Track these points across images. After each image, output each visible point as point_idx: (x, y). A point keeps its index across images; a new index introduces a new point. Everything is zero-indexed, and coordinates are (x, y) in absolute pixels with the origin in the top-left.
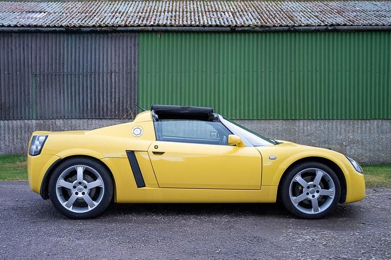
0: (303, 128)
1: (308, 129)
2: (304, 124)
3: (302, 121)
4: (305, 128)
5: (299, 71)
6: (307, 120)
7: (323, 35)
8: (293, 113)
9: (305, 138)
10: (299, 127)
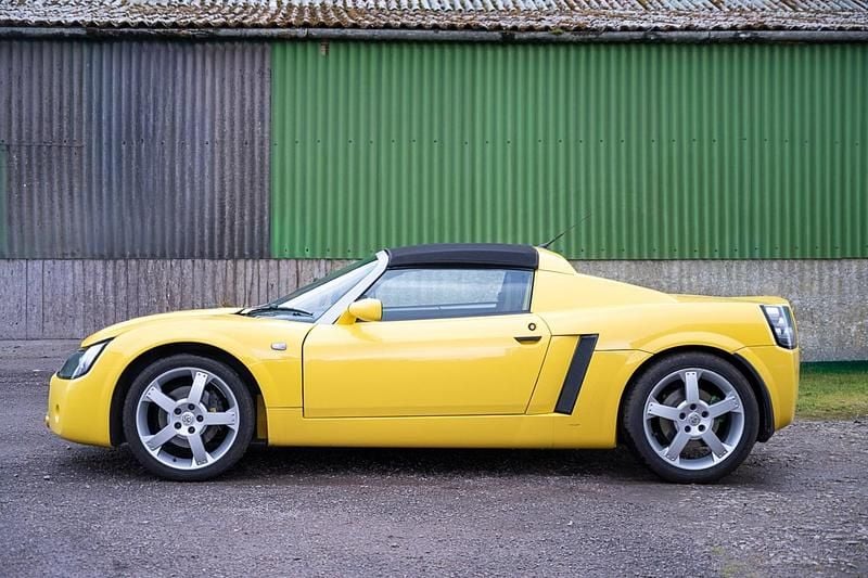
0: (680, 282)
2: (682, 270)
3: (676, 264)
4: (686, 281)
6: (689, 262)
7: (726, 51)
8: (656, 246)
10: (670, 277)
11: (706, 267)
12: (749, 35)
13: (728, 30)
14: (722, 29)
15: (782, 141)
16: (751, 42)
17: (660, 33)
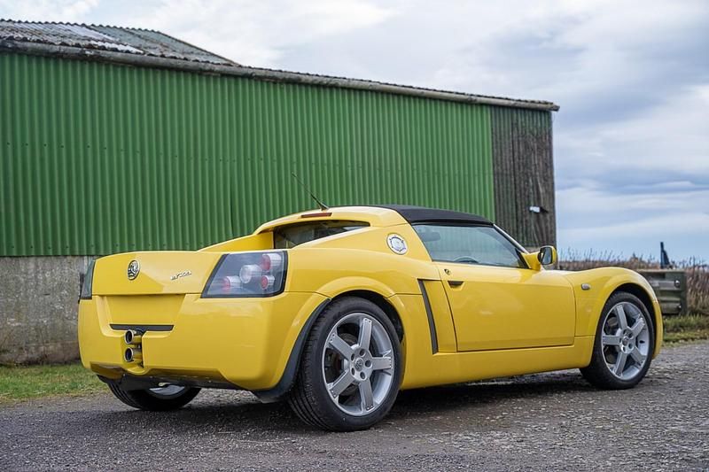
0: (36, 277)
1: (45, 279)
2: (37, 267)
3: (32, 259)
4: (40, 277)
5: (24, 145)
6: (43, 259)
7: (70, 65)
8: (14, 243)
9: (41, 299)
10: (26, 273)
11: (59, 263)
12: (93, 53)
13: (73, 46)
14: (68, 45)
15: (118, 150)
16: (92, 59)
17: (17, 42)
